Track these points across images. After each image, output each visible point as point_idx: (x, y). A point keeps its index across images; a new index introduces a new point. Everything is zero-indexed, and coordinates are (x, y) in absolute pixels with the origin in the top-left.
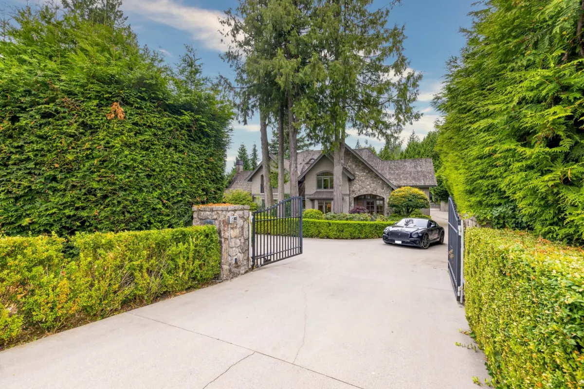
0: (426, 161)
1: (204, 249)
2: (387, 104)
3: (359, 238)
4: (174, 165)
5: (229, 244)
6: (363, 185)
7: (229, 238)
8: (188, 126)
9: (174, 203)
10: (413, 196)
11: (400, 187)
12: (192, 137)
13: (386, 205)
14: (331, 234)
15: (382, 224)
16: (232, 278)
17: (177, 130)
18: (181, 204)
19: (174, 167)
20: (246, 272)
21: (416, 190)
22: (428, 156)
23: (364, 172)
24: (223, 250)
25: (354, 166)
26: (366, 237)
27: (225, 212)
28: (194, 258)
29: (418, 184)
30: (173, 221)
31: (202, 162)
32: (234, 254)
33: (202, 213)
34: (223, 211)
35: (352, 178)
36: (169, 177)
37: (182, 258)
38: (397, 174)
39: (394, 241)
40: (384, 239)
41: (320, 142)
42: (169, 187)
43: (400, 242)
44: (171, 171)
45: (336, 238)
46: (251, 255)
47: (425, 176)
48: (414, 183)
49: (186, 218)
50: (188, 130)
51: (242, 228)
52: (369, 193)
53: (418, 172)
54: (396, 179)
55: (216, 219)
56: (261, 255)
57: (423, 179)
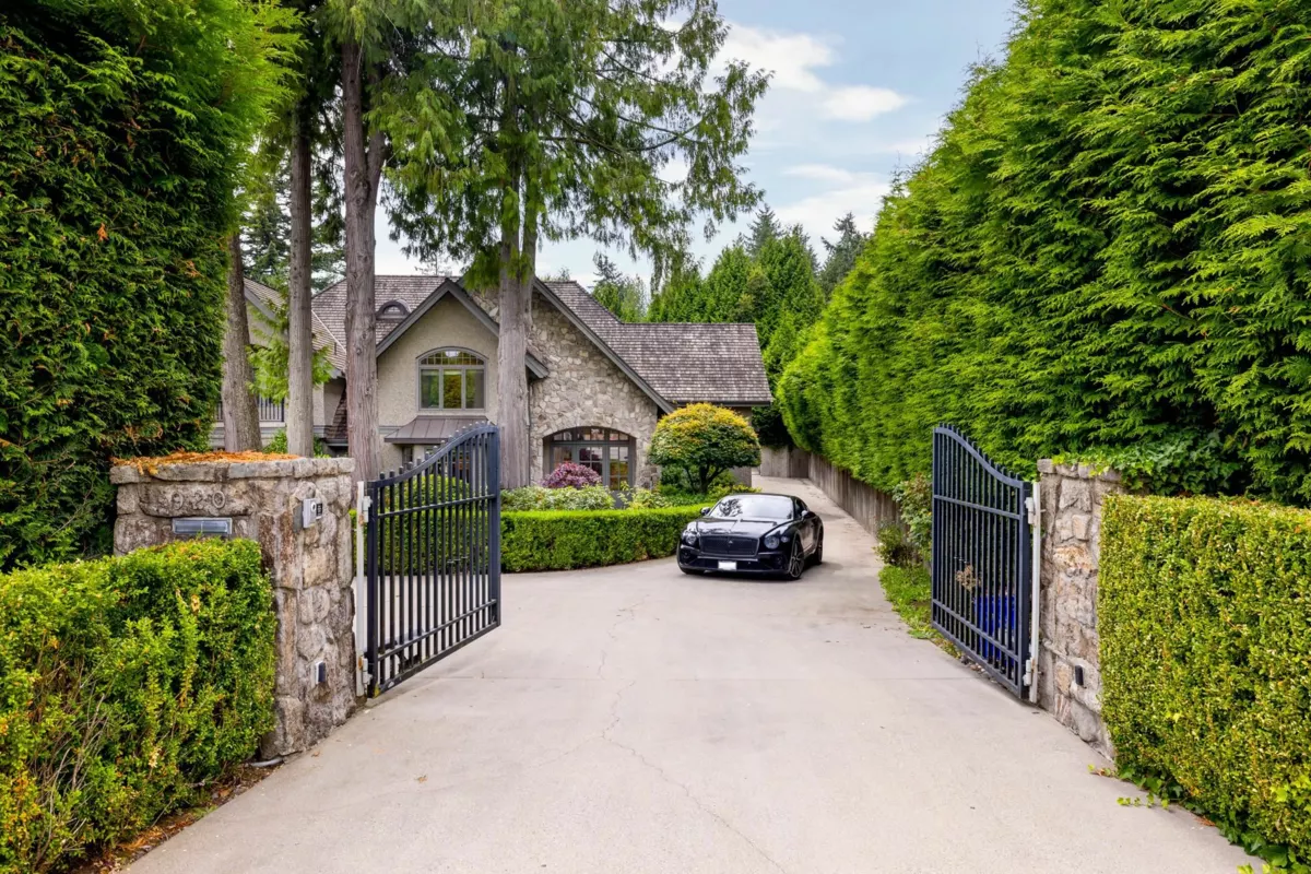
0: (740, 332)
1: (231, 636)
2: (666, 150)
3: (597, 564)
4: (50, 277)
5: (298, 610)
6: (573, 396)
7: (300, 587)
8: (113, 113)
9: (40, 452)
10: (723, 430)
11: (683, 404)
12: (123, 163)
13: (642, 459)
14: (515, 556)
15: (660, 516)
16: (313, 743)
17: (67, 123)
18: (64, 455)
19: (48, 287)
20: (350, 714)
21: (726, 414)
22: (725, 318)
23: (577, 356)
24: (283, 636)
25: (544, 336)
26: (618, 560)
27: (285, 483)
28: (198, 682)
29: (725, 397)
30: (32, 531)
31: (157, 274)
32: (317, 648)
33: (169, 492)
34: (279, 478)
35: (540, 373)
36: (26, 329)
37: (153, 685)
38: (667, 366)
39: (715, 563)
40: (681, 560)
41: (443, 246)
42: (24, 375)
43: (729, 566)
44: (35, 304)
45: (529, 570)
46: (362, 645)
47: (740, 374)
48: (712, 392)
49: (84, 516)
50: (111, 131)
51: (335, 542)
52: (591, 421)
53: (721, 360)
54: (663, 383)
55: (245, 514)
56: (391, 645)
57: (737, 383)
